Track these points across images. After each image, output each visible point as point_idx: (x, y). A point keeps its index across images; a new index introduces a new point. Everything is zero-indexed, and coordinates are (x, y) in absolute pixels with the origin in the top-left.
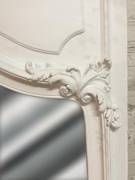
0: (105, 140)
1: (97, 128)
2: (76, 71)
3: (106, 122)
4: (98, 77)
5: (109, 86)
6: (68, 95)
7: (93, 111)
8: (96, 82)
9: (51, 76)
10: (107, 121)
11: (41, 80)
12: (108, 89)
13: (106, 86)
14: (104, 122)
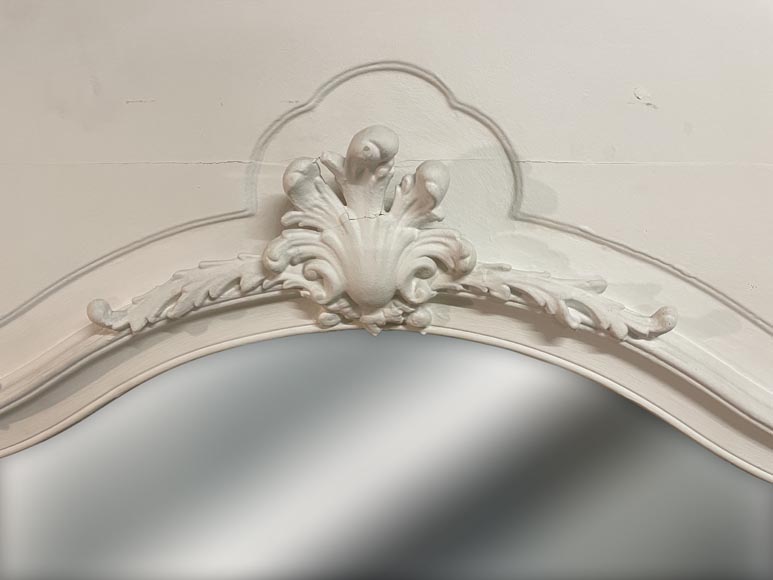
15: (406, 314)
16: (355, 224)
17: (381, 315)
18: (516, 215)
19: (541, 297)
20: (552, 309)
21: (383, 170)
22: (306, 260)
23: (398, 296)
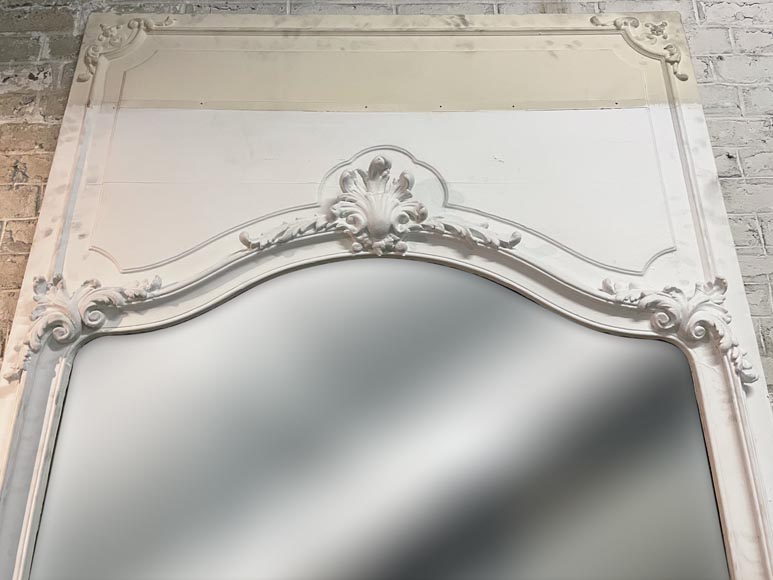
0: (737, 398)
1: (719, 384)
2: (679, 291)
3: (733, 368)
4: (710, 302)
5: (729, 313)
6: (667, 327)
7: (709, 358)
8: (707, 308)
9: (642, 296)
10: (736, 364)
11: (628, 302)
12: (729, 319)
13: (724, 316)
14: (731, 368)
15: (395, 242)
16: (372, 197)
17: (383, 243)
18: (446, 206)
19: (459, 228)
20: (464, 233)
21: (386, 172)
22: (347, 214)
23: (392, 229)
